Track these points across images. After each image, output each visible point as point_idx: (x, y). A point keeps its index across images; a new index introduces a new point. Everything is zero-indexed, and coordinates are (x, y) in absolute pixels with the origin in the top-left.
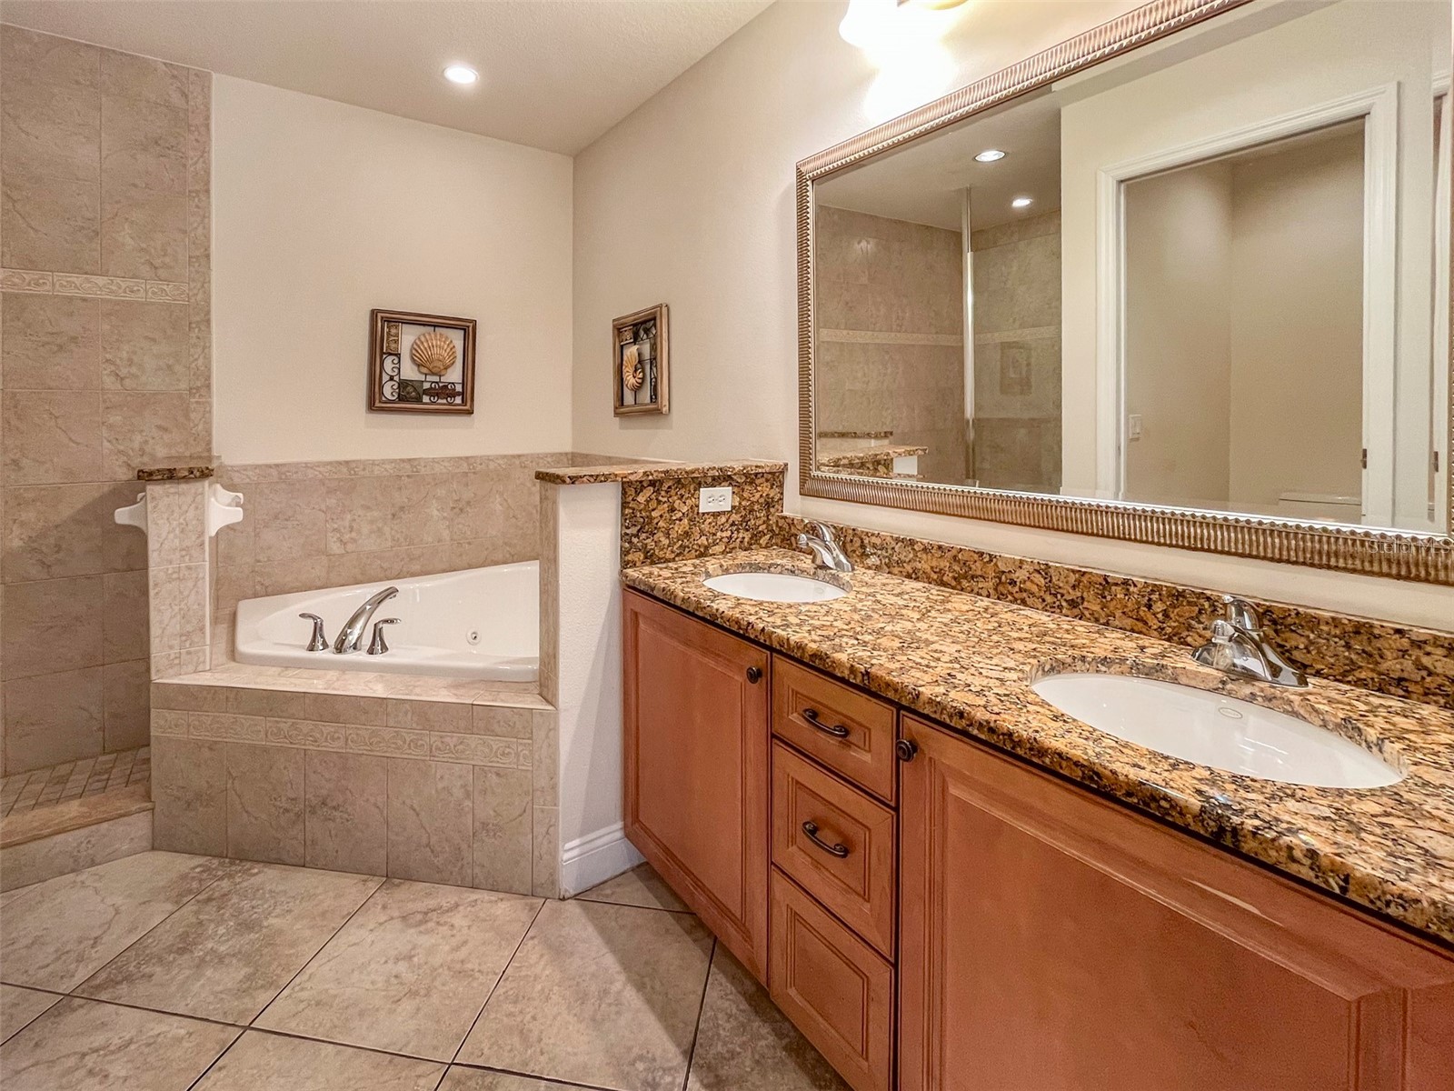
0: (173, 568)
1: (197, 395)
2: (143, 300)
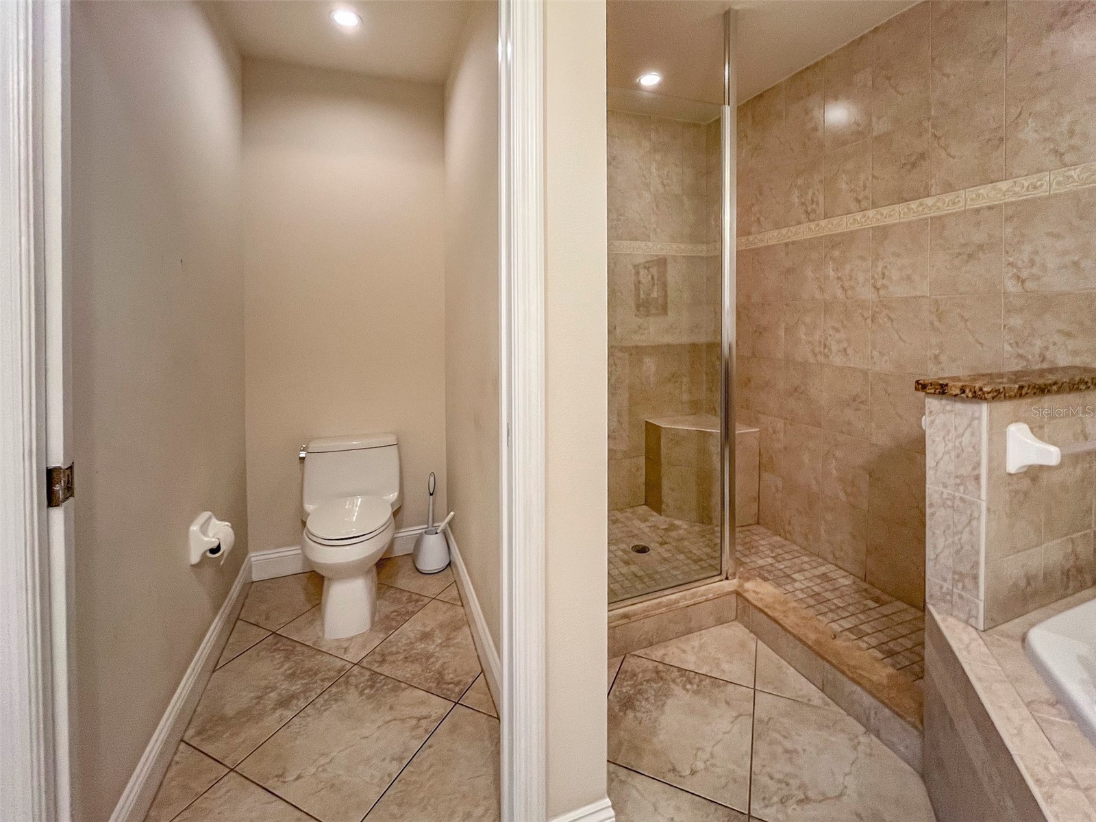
0: (948, 494)
2: (1048, 193)
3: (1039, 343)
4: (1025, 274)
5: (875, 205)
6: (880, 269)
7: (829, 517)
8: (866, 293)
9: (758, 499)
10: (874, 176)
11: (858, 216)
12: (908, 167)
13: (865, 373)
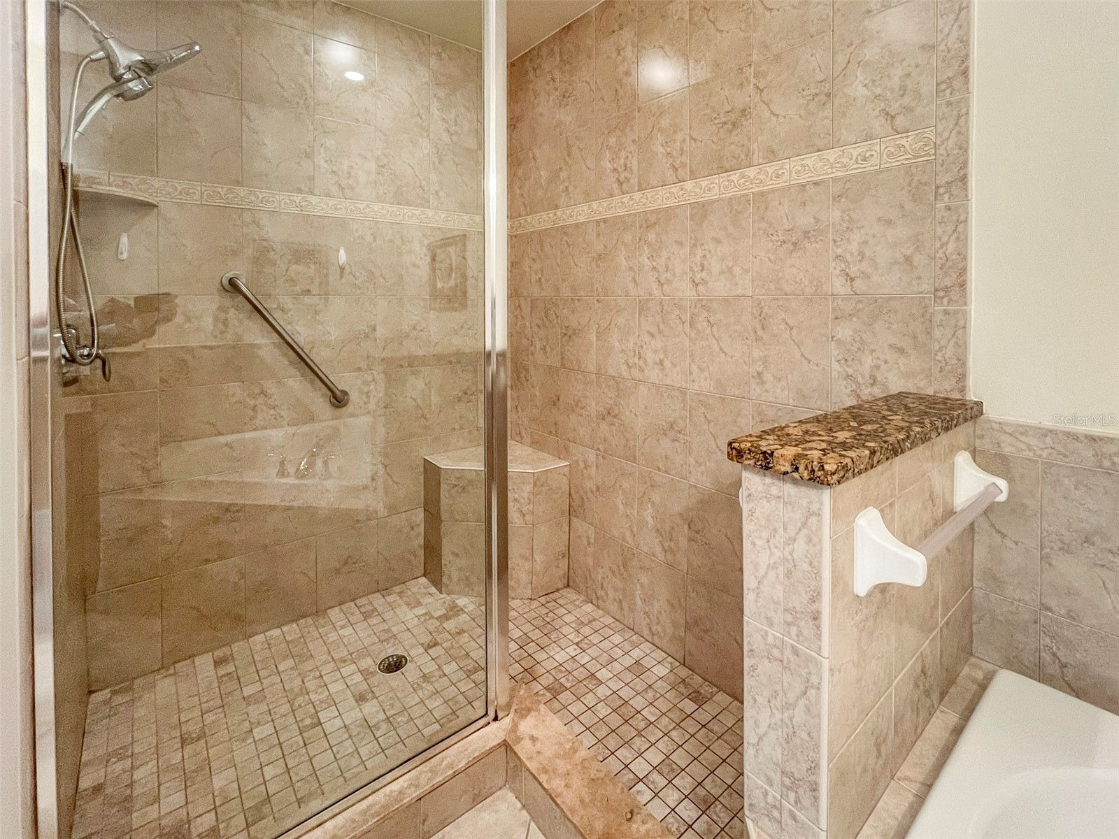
0: (775, 638)
1: (945, 301)
2: (878, 167)
3: (868, 361)
4: (853, 271)
5: (693, 175)
6: (698, 259)
7: (644, 580)
8: (683, 289)
9: (568, 554)
10: (692, 138)
11: (675, 189)
12: (729, 126)
13: (683, 392)
